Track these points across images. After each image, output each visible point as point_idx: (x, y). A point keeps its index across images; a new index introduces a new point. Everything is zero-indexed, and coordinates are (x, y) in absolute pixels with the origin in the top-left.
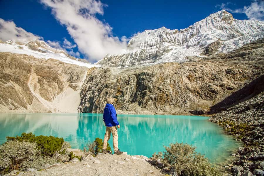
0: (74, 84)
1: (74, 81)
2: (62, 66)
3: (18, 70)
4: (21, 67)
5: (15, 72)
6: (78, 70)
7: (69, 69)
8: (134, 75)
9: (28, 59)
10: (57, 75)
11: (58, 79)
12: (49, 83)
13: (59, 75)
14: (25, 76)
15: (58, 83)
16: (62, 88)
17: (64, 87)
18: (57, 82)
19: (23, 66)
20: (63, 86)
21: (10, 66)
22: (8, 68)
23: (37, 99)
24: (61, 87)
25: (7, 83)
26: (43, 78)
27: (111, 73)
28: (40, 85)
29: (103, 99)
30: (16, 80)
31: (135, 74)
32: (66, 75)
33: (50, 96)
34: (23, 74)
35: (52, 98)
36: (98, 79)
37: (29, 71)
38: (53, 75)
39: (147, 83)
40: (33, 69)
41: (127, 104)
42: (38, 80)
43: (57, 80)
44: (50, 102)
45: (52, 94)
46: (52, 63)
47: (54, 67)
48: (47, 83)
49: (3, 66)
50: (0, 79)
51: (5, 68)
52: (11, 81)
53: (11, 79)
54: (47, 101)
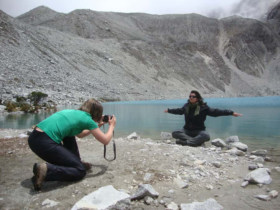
4: (205, 27)
5: (200, 37)
11: (265, 32)
12: (250, 44)
13: (264, 25)
16: (274, 48)
17: (277, 46)
18: (262, 39)
20: (275, 44)
21: (193, 30)
22: (191, 33)
23: (236, 74)
24: (271, 46)
25: (193, 56)
26: (239, 36)
28: (237, 50)
30: (203, 49)
33: (256, 67)
34: (211, 37)
35: (259, 70)
37: (217, 31)
40: (221, 26)
43: (263, 34)
44: (257, 78)
45: (259, 62)
48: (246, 44)
49: (186, 33)
50: (185, 51)
51: (188, 35)
52: (197, 51)
53: (197, 48)
54: (251, 77)
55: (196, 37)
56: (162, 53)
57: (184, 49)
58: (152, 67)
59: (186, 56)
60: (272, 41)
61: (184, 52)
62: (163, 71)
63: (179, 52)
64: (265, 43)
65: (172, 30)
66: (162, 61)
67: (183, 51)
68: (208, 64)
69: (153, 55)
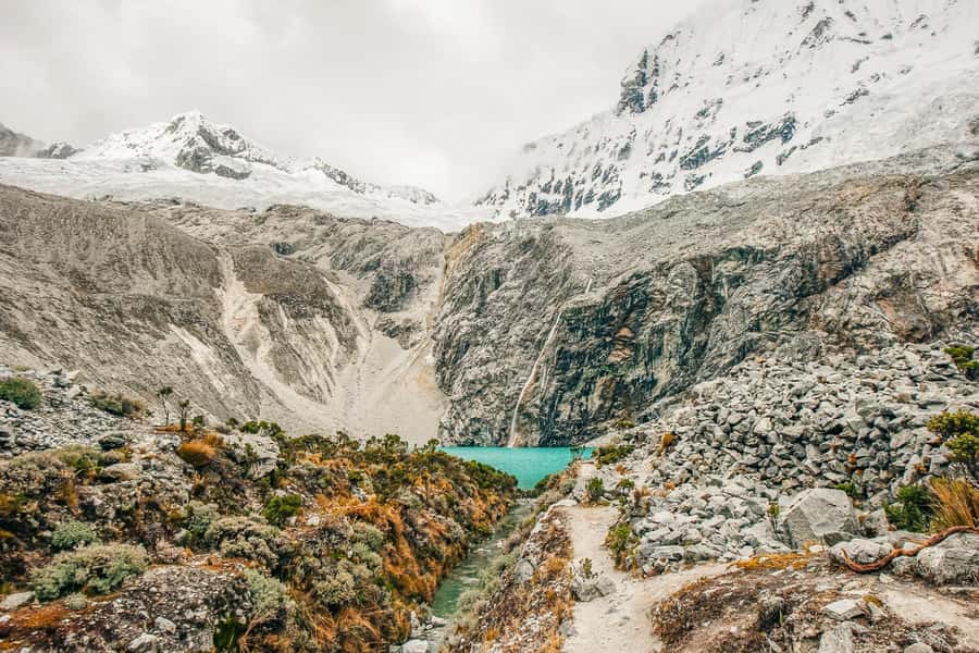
0: (398, 318)
1: (394, 302)
2: (327, 235)
3: (176, 274)
4: (183, 260)
5: (171, 285)
6: (408, 249)
7: (359, 247)
8: (687, 264)
9: (193, 220)
10: (324, 282)
11: (331, 299)
12: (302, 322)
13: (328, 282)
14: (210, 297)
15: (330, 317)
16: (353, 339)
17: (359, 334)
18: (326, 314)
19: (191, 256)
20: (355, 329)
21: (148, 263)
22: (141, 270)
23: (271, 393)
24: (346, 334)
25: (164, 338)
26: (275, 299)
27: (569, 260)
28: (272, 333)
29: (554, 383)
30: (188, 321)
31: (690, 260)
32: (352, 279)
33: (315, 378)
34: (201, 290)
35: (321, 386)
36: (507, 289)
37: (216, 277)
38: (307, 285)
39: (758, 298)
40: (227, 265)
41: (666, 400)
42: (260, 311)
43: (329, 302)
44: (319, 405)
45: (320, 367)
46: (289, 224)
47: (298, 242)
48: (292, 321)
49: (125, 266)
50: (140, 323)
51: (134, 272)
52: (172, 326)
53: (172, 318)
54: (306, 401)
55: (157, 284)
56: (76, 322)
57: (136, 316)
58: (54, 363)
59: (145, 337)
60: (347, 324)
61: (138, 326)
62: (86, 376)
63: (122, 322)
64: (333, 324)
65: (81, 249)
66: (78, 344)
67: (133, 322)
68: (204, 363)
69: (48, 323)
